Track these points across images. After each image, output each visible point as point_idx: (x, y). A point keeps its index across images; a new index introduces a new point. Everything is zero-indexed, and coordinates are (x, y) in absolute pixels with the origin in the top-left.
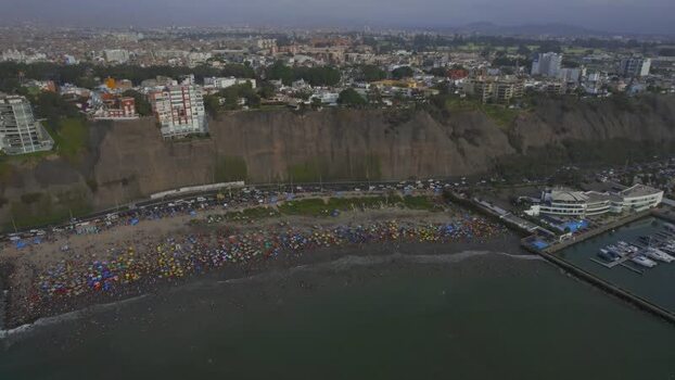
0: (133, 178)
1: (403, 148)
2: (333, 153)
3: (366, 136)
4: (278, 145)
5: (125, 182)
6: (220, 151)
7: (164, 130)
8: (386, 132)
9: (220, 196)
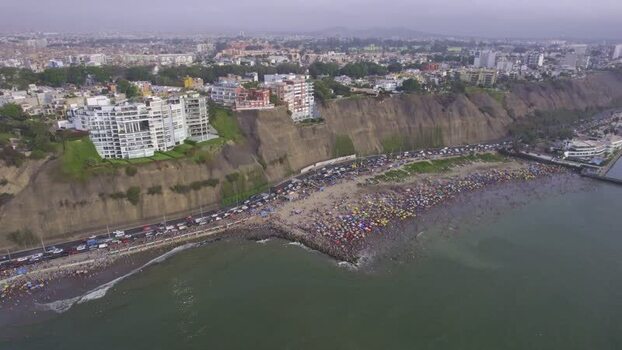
0: (285, 156)
1: (457, 122)
2: (410, 128)
3: (430, 114)
4: (370, 124)
5: (281, 161)
6: (334, 132)
7: (293, 116)
8: (443, 110)
9: (354, 166)
